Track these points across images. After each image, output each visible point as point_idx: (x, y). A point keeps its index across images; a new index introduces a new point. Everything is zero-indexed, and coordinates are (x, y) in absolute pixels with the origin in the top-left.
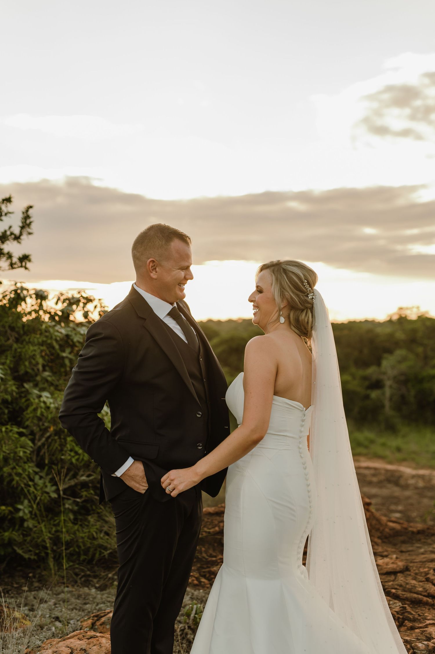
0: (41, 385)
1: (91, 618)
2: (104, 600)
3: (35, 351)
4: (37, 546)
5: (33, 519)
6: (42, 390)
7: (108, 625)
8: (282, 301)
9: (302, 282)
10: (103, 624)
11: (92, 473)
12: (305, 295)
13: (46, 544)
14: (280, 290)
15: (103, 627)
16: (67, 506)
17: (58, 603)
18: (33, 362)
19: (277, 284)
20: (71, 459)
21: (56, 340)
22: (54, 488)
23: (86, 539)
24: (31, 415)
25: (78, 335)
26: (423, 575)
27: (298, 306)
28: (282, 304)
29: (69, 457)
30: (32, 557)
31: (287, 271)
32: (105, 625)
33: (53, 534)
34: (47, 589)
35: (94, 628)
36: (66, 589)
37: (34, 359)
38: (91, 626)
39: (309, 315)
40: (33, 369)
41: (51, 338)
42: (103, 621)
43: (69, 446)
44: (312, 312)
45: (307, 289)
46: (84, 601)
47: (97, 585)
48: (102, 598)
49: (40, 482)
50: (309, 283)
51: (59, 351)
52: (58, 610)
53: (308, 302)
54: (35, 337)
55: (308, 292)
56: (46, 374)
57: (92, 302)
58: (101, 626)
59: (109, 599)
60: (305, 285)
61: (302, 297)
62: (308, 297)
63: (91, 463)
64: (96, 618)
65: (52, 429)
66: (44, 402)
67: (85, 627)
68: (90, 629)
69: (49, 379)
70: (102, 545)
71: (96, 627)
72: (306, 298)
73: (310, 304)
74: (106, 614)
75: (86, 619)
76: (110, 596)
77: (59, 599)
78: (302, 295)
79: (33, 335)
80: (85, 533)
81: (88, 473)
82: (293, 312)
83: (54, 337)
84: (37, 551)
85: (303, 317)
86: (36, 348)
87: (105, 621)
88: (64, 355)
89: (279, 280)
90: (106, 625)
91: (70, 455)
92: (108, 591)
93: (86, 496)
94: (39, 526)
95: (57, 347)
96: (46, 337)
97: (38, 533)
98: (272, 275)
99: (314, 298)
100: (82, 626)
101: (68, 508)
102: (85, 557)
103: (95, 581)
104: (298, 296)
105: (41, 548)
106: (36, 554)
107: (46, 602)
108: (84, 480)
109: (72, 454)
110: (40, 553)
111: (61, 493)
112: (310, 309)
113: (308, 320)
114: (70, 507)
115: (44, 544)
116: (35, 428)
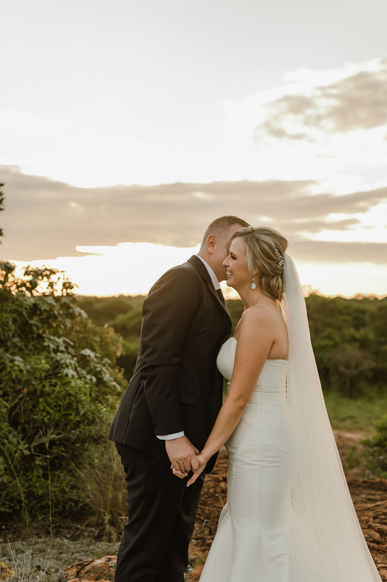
0: (11, 350)
1: (75, 567)
2: (77, 550)
3: (7, 318)
4: (12, 500)
5: (7, 474)
6: (13, 354)
7: (92, 573)
8: (255, 268)
9: (273, 251)
10: (88, 572)
11: (61, 432)
12: (276, 263)
13: (21, 498)
14: (253, 259)
15: (88, 575)
16: (37, 462)
17: (35, 553)
18: (7, 329)
19: (250, 253)
20: (43, 419)
21: (26, 308)
22: (27, 446)
23: (57, 493)
24: (6, 378)
25: (45, 304)
26: (365, 522)
27: (269, 273)
28: (255, 271)
29: (41, 417)
30: (8, 511)
31: (260, 241)
32: (89, 573)
33: (26, 489)
34: (22, 540)
35: (79, 576)
36: (40, 540)
37: (7, 326)
38: (76, 574)
39: (279, 281)
40: (4, 335)
41: (22, 306)
42: (88, 570)
43: (41, 407)
44: (282, 278)
45: (278, 257)
46: (59, 551)
47: (68, 536)
48: (75, 548)
49: (14, 440)
50: (280, 251)
51: (27, 319)
52: (36, 559)
53: (278, 269)
54: (7, 306)
55: (279, 260)
56: (16, 340)
57: (55, 274)
58: (86, 574)
59: (82, 549)
60: (276, 254)
61: (272, 264)
62: (279, 264)
63: (60, 421)
64: (80, 567)
65: (25, 390)
66: (18, 366)
67: (71, 575)
68: (75, 577)
69: (19, 344)
70: (72, 499)
71: (81, 575)
72: (277, 266)
73: (281, 271)
74: (89, 562)
75: (69, 567)
76: (83, 545)
77: (35, 549)
78: (273, 263)
79: (5, 304)
80: (57, 487)
81: (58, 431)
82: (265, 278)
83: (24, 306)
84: (12, 505)
85: (273, 282)
86: (9, 315)
87: (89, 569)
88: (32, 322)
89: (252, 249)
90: (91, 573)
91: (42, 415)
92: (80, 541)
93: (56, 453)
94: (15, 482)
95: (26, 315)
96: (17, 305)
97: (13, 488)
98: (245, 244)
99: (284, 265)
100: (68, 574)
101: (39, 465)
102: (56, 509)
103: (66, 531)
104: (269, 264)
105: (15, 502)
106: (10, 507)
107: (23, 552)
108: (53, 438)
109: (44, 414)
110: (14, 506)
111: (32, 450)
112: (280, 275)
113: (279, 285)
114: (40, 463)
115: (19, 498)
116: (8, 390)
